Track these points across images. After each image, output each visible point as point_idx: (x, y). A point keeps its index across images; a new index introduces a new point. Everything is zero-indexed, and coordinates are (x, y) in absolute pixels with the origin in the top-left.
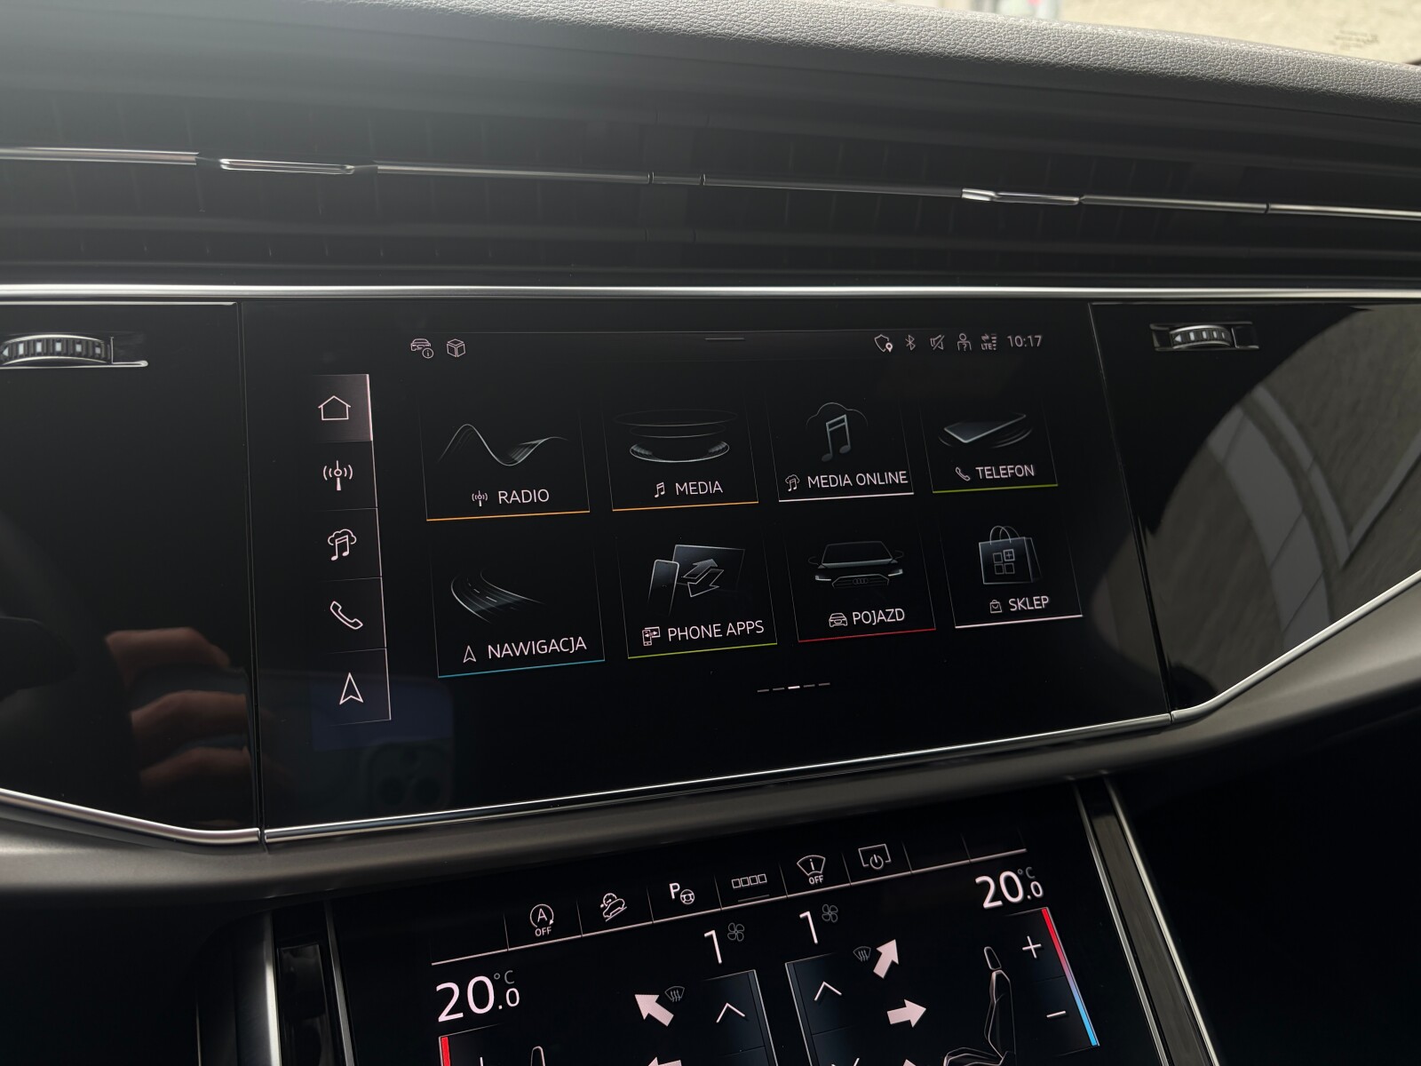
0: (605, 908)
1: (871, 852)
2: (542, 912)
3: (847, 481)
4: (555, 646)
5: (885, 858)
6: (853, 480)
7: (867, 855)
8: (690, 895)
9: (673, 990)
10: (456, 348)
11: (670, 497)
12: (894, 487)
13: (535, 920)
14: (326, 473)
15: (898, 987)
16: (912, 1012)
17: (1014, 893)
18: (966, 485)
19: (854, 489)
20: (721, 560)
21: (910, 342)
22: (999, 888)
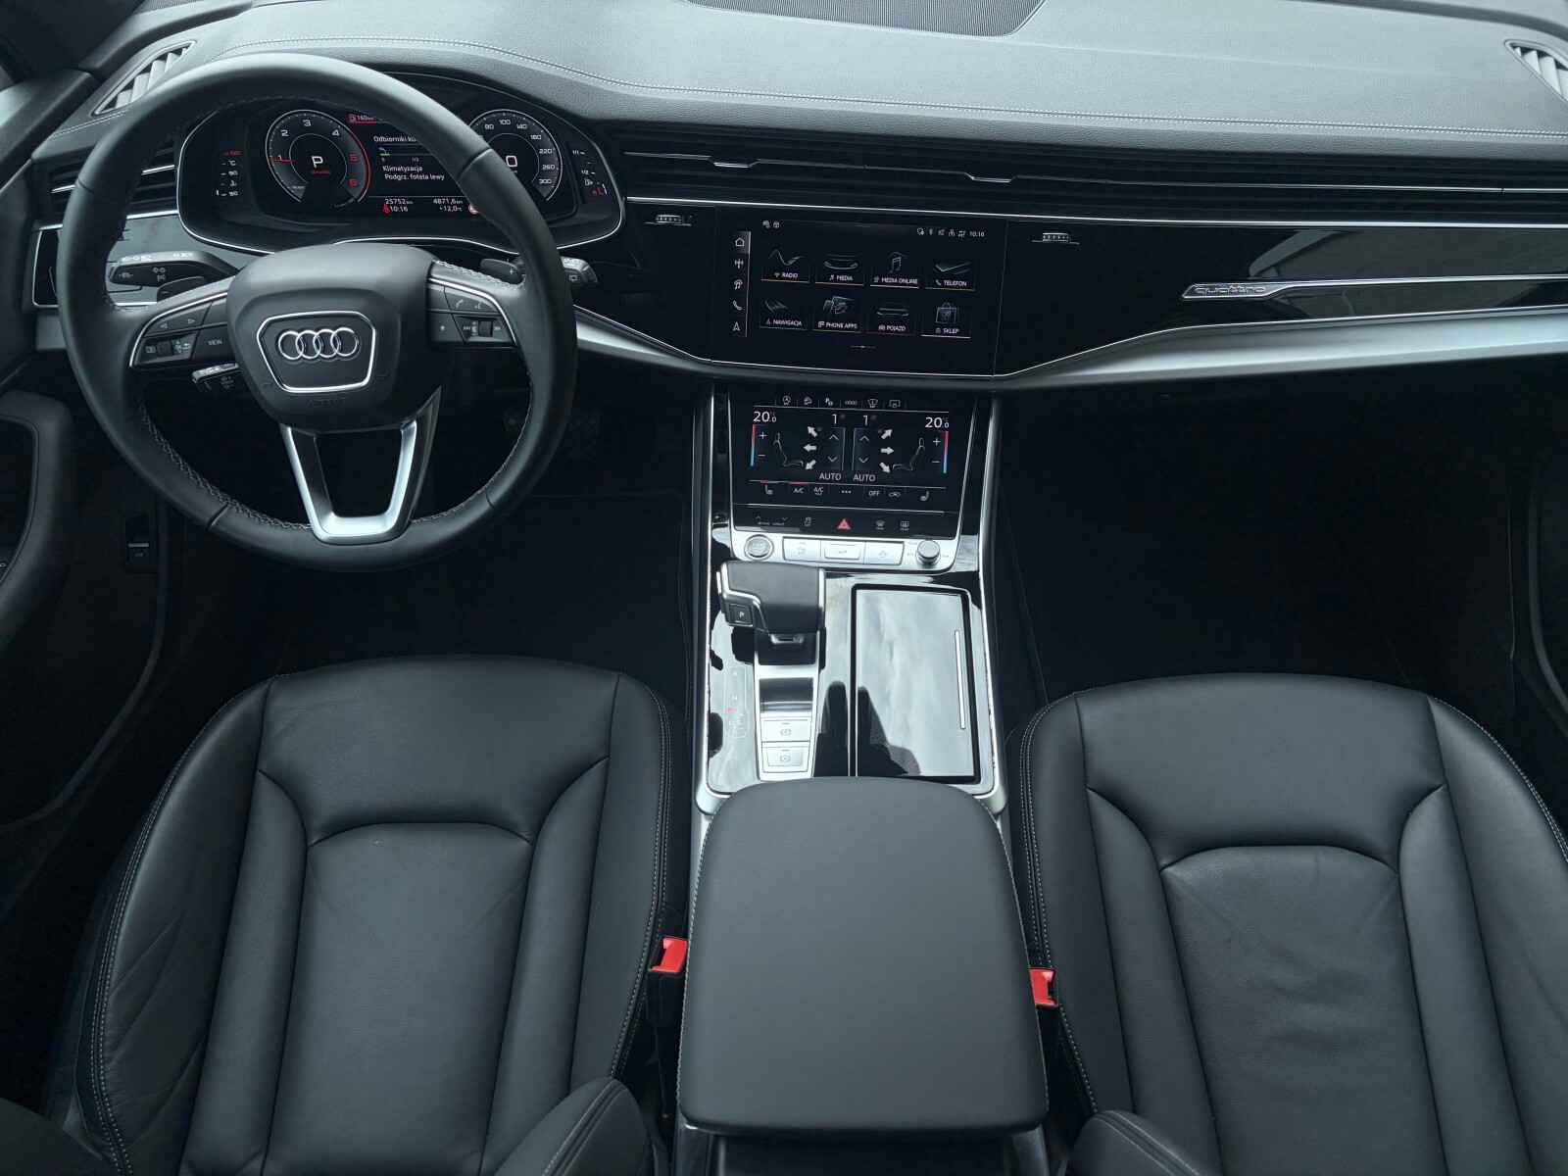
0: (806, 401)
1: (894, 402)
2: (787, 398)
3: (896, 280)
4: (793, 323)
5: (898, 405)
7: (892, 403)
8: (831, 403)
9: (819, 428)
10: (776, 225)
11: (835, 280)
12: (912, 285)
13: (784, 401)
14: (736, 263)
15: (887, 443)
16: (889, 451)
17: (938, 424)
18: (938, 286)
19: (899, 284)
20: (848, 303)
21: (931, 232)
22: (934, 422)
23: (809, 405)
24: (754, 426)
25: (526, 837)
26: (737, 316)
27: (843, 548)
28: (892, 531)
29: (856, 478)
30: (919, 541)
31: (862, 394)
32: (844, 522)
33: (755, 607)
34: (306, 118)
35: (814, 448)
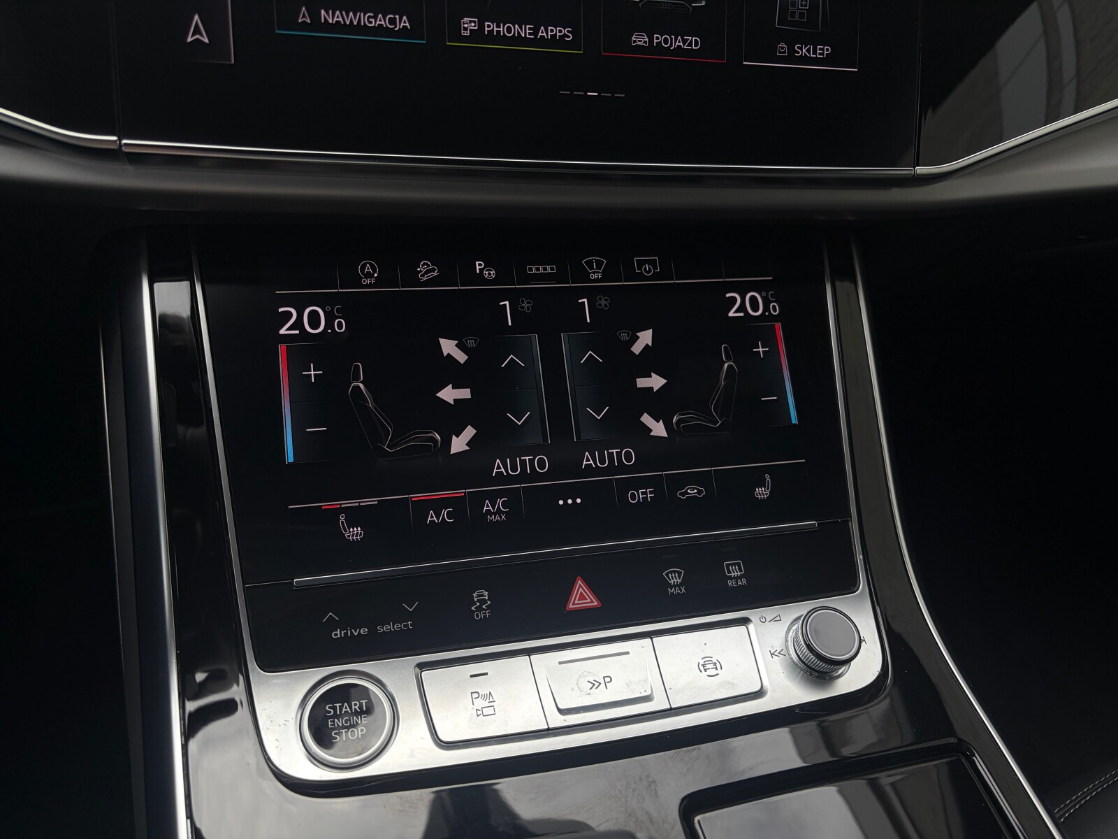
0: (421, 271)
1: (645, 262)
2: (369, 270)
5: (655, 268)
7: (641, 264)
8: (492, 272)
9: (469, 339)
13: (363, 273)
15: (647, 363)
16: (656, 382)
17: (755, 308)
22: (746, 304)
23: (426, 284)
24: (281, 348)
29: (587, 460)
32: (580, 587)
35: (465, 393)
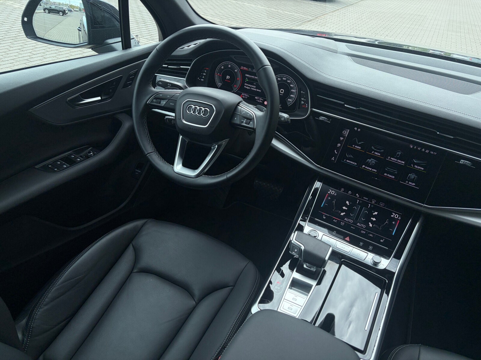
0: (349, 192)
4: (353, 163)
5: (383, 205)
6: (397, 160)
7: (381, 203)
8: (358, 196)
9: (351, 203)
10: (359, 130)
11: (374, 153)
12: (402, 163)
13: (342, 190)
14: (341, 138)
15: (374, 216)
16: (374, 219)
18: (412, 167)
19: (397, 161)
20: (376, 162)
21: (415, 147)
22: (395, 215)
23: (349, 194)
24: (327, 194)
25: (196, 301)
26: (335, 155)
27: (344, 246)
28: (365, 247)
29: (358, 224)
30: (374, 255)
31: (371, 196)
32: (348, 238)
33: (302, 250)
34: (230, 65)
35: (346, 209)
